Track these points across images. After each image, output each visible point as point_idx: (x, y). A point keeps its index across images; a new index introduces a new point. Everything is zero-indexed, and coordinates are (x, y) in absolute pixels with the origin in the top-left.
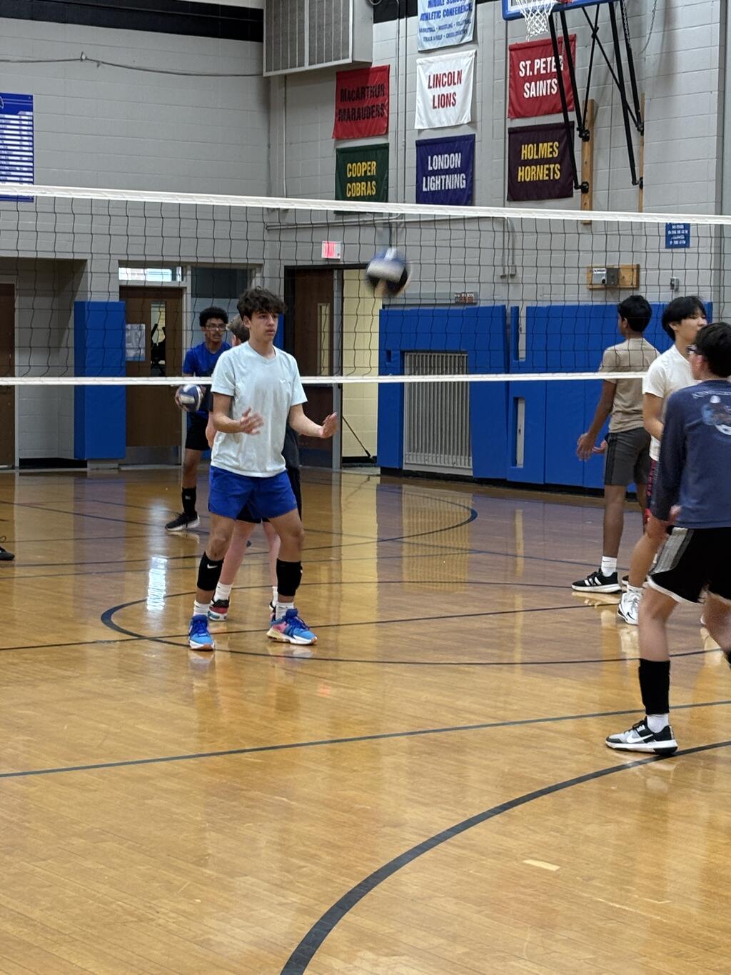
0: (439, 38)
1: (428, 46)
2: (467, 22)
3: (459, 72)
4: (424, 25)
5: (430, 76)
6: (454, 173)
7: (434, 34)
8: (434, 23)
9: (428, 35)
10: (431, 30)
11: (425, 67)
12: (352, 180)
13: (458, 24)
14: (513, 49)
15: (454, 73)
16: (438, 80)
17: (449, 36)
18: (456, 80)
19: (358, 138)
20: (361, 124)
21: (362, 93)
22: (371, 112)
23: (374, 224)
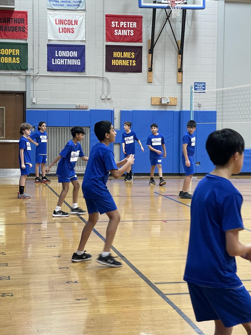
0: (62, 5)
1: (55, 7)
2: (80, 2)
3: (75, 21)
5: (56, 20)
6: (73, 59)
7: (59, 4)
9: (55, 3)
10: (57, 2)
11: (53, 15)
12: (2, 56)
13: (74, 2)
14: (107, 16)
15: (72, 20)
16: (61, 22)
17: (69, 5)
18: (73, 23)
19: (5, 38)
20: (8, 33)
21: (8, 20)
22: (15, 29)
23: (18, 75)
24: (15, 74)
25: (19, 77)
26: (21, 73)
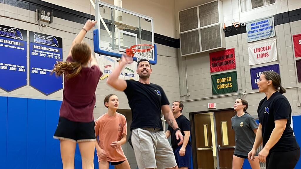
0: (257, 38)
1: (253, 40)
2: (271, 31)
3: (269, 47)
4: (250, 35)
5: (254, 49)
7: (255, 37)
8: (255, 34)
9: (252, 37)
10: (254, 36)
11: (252, 47)
12: (220, 84)
13: (267, 32)
14: (294, 37)
15: (266, 47)
16: (259, 50)
17: (263, 36)
18: (267, 49)
19: (221, 71)
20: (223, 67)
21: (222, 58)
22: (227, 63)
23: (232, 96)
24: (229, 95)
26: (234, 94)
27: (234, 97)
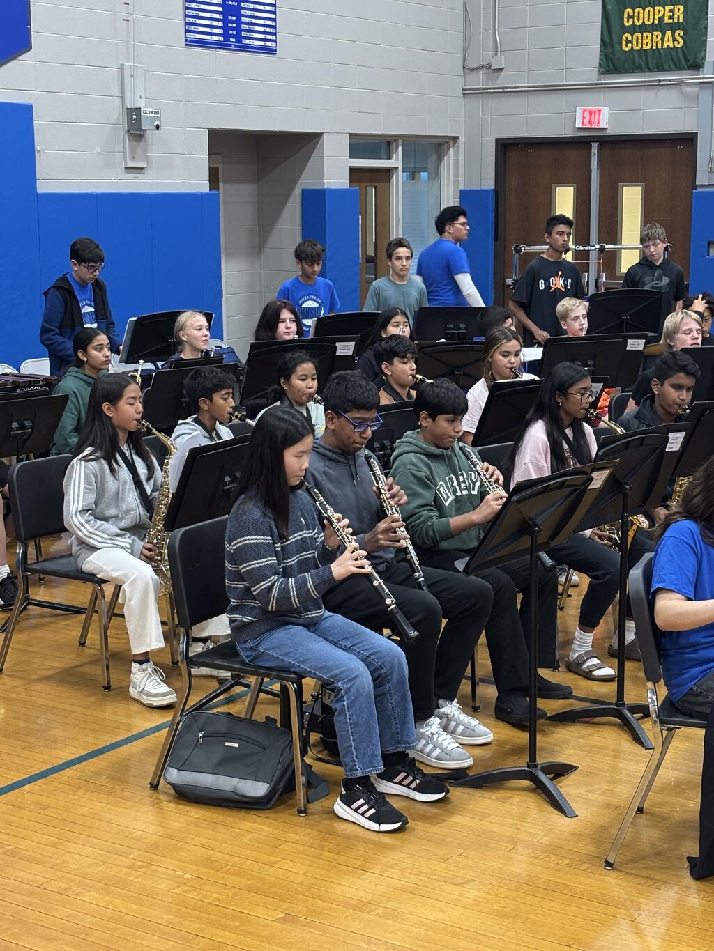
12: (633, 29)
23: (678, 84)
24: (670, 80)
25: (682, 92)
26: (687, 76)
27: (689, 90)
